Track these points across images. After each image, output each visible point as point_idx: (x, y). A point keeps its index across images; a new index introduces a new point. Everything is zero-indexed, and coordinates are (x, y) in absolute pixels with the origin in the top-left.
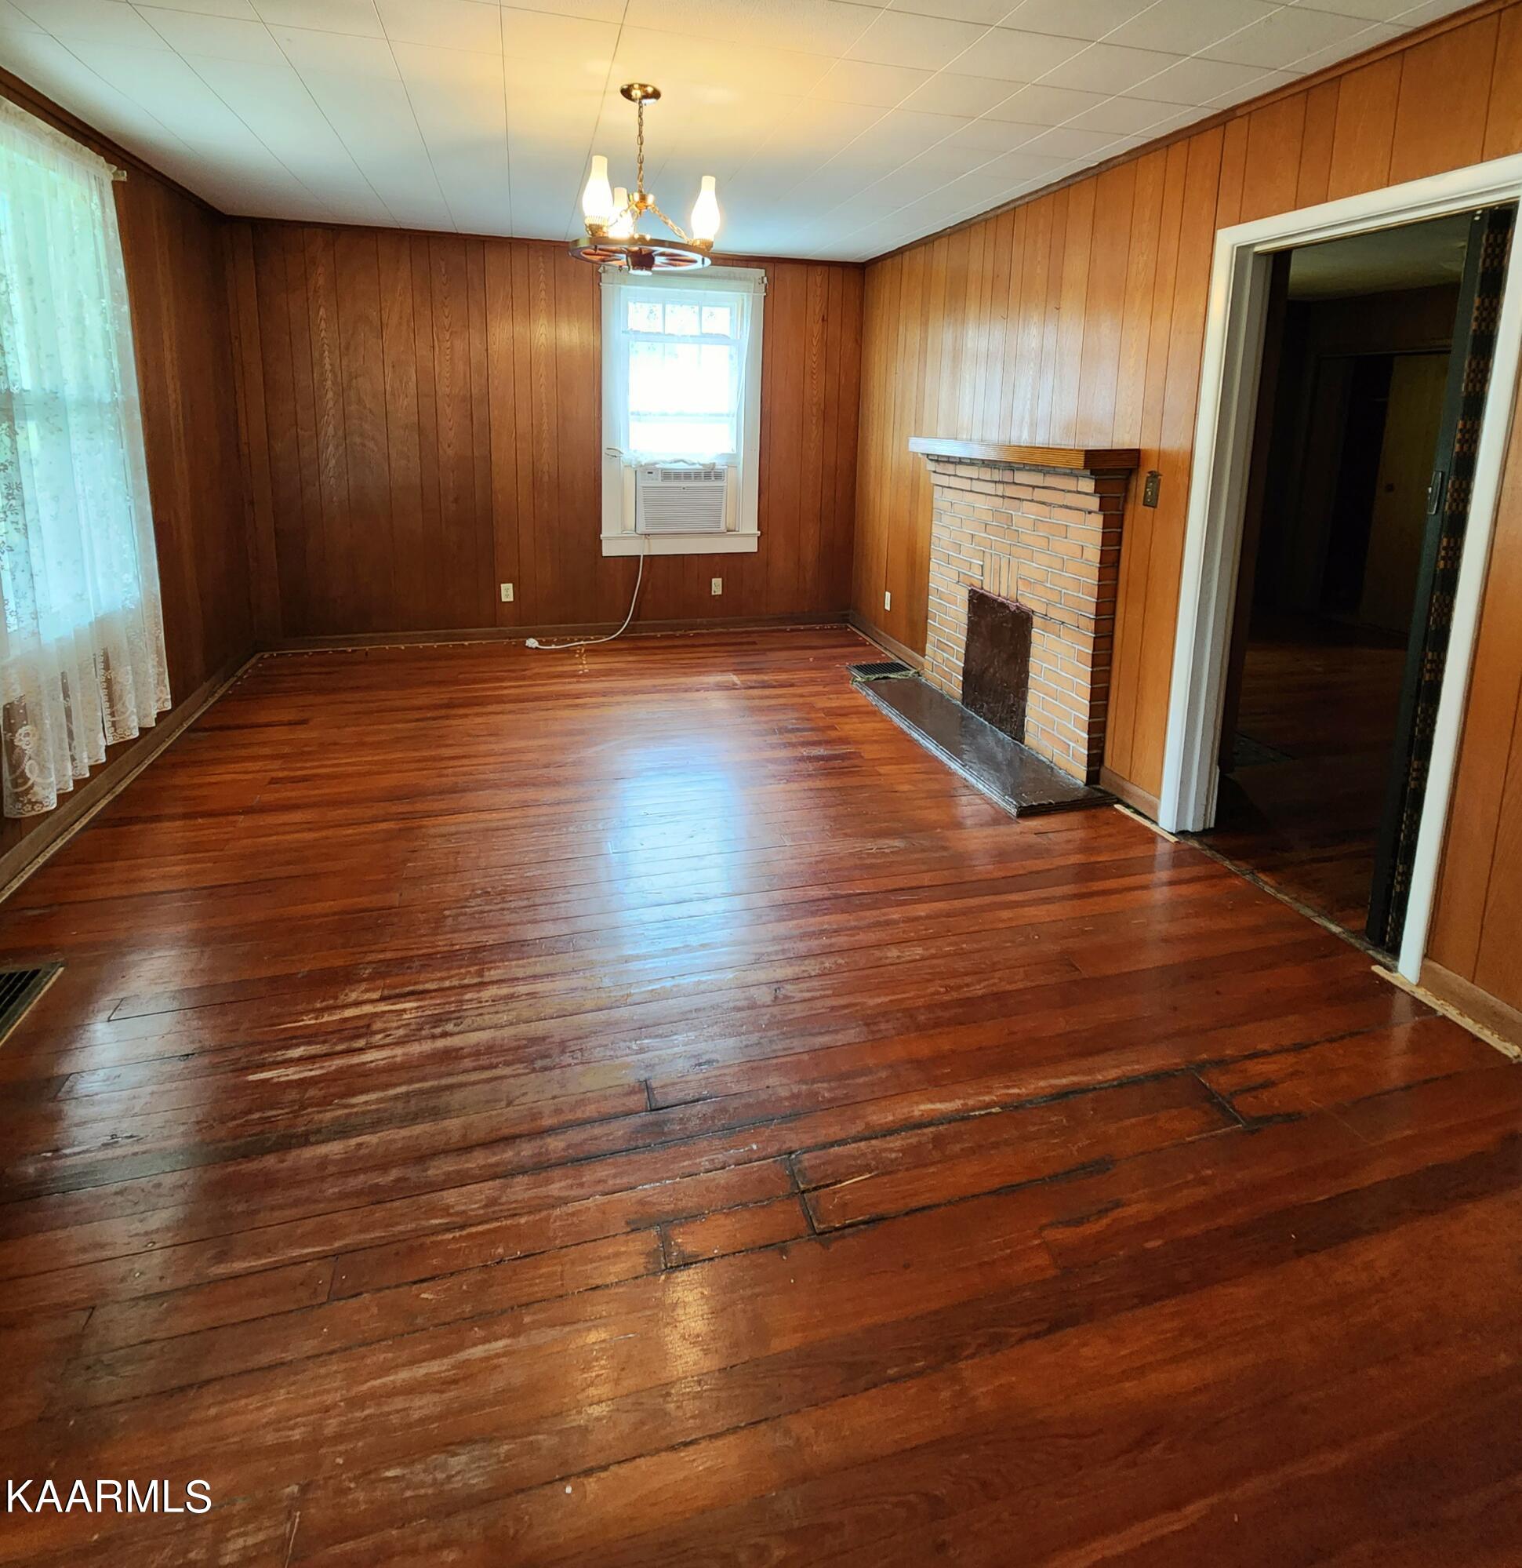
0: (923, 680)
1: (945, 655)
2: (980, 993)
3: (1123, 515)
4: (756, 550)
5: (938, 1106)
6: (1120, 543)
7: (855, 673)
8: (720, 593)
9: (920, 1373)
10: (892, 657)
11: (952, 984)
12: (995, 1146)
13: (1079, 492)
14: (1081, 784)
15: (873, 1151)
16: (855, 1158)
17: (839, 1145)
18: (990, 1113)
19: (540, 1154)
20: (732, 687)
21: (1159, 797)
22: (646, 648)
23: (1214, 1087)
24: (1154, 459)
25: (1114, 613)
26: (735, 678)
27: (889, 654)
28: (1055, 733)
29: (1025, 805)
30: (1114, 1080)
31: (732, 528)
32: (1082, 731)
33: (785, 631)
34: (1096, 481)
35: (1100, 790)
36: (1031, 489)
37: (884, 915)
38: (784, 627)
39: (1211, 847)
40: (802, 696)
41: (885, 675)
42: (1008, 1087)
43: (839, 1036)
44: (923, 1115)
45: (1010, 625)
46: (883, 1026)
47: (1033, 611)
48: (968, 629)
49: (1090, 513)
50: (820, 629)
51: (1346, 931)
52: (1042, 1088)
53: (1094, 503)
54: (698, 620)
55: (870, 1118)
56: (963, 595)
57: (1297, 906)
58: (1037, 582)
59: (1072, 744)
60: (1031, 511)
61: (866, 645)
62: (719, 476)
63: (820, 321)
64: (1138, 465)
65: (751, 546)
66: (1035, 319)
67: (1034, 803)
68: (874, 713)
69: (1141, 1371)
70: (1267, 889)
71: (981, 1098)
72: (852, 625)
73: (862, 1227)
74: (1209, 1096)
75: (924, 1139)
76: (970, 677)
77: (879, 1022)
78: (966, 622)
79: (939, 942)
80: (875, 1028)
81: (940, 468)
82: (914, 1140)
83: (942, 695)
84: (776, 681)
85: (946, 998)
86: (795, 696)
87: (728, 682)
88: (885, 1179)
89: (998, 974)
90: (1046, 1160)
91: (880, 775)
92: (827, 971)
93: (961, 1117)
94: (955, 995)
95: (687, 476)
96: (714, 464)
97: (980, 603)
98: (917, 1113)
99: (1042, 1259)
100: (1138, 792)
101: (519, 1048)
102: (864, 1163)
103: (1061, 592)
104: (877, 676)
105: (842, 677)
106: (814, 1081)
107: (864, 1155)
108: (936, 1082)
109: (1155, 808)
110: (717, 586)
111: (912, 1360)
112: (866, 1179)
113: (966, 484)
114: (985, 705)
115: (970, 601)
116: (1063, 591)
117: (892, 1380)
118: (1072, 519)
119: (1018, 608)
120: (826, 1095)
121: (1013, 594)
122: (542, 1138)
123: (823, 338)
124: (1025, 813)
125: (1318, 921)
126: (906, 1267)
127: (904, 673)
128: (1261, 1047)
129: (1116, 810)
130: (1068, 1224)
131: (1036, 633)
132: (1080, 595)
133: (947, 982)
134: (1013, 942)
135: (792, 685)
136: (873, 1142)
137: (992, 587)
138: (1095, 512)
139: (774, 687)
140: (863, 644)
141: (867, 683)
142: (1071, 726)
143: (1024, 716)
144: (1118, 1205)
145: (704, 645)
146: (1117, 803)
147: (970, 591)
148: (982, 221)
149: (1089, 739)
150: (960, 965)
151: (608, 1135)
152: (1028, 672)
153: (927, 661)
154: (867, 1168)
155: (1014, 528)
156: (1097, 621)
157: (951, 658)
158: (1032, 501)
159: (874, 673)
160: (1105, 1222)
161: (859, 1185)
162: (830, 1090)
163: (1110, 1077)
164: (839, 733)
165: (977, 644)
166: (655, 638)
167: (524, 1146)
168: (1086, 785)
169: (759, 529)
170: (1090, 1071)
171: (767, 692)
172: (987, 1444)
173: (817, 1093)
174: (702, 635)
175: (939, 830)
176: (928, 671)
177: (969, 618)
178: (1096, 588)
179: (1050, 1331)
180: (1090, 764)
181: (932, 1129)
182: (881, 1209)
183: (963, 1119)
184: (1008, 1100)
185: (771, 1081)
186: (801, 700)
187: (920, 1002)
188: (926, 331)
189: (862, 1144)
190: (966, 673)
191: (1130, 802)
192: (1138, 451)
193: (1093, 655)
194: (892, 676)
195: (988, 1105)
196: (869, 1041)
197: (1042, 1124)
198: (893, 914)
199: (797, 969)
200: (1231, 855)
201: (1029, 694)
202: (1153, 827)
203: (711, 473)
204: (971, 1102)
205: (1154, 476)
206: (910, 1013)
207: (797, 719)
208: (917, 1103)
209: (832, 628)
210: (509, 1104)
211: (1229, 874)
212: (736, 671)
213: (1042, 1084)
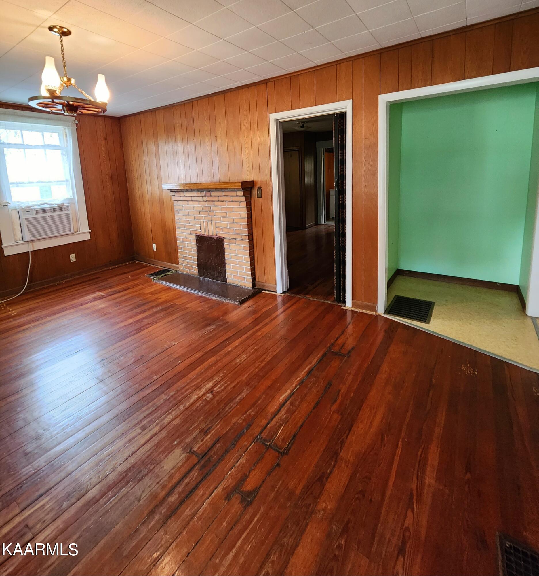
0: (179, 272)
1: (188, 261)
2: (270, 358)
3: (251, 201)
4: (90, 239)
5: (285, 395)
6: (251, 210)
7: (151, 277)
8: (75, 260)
9: (334, 465)
10: (161, 268)
11: (261, 360)
12: (305, 396)
13: (237, 196)
14: (251, 289)
15: (279, 419)
16: (275, 425)
17: (269, 424)
18: (298, 388)
19: (170, 507)
20: (102, 297)
21: (276, 284)
22: (44, 294)
23: (336, 351)
24: (259, 183)
25: (252, 233)
26: (101, 293)
27: (160, 267)
28: (238, 275)
29: (241, 300)
30: (316, 362)
31: (76, 230)
32: (249, 272)
33: (109, 269)
34: (243, 191)
35: (256, 288)
36: (218, 197)
37: (226, 350)
38: (108, 268)
39: (292, 293)
40: (136, 291)
41: (165, 274)
42: (296, 379)
43: (243, 394)
44: (283, 401)
45: (215, 244)
46: (253, 383)
47: (224, 238)
48: (197, 250)
49: (241, 202)
50: (124, 265)
51: (331, 302)
52: (304, 374)
53: (243, 199)
54: (66, 275)
55: (270, 411)
56: (193, 238)
57: (318, 300)
58: (224, 227)
59: (245, 277)
60: (218, 205)
61: (148, 266)
62: (66, 209)
63: (104, 140)
64: (254, 185)
65: (88, 237)
66: (207, 140)
67: (243, 299)
68: (169, 289)
69: (371, 424)
70: (310, 299)
71: (293, 386)
72: (137, 260)
73: (292, 442)
74: (336, 354)
75: (288, 406)
76: (200, 266)
77: (250, 382)
78: (196, 247)
79: (248, 351)
80: (251, 385)
81: (176, 194)
82: (286, 409)
83: (189, 275)
84: (121, 289)
85: (263, 365)
86: (134, 292)
87: (99, 296)
88: (288, 424)
89: (270, 351)
90: (318, 391)
91: (189, 308)
92: (223, 377)
93: (292, 394)
94: (264, 363)
95: (50, 210)
96: (63, 203)
97: (201, 240)
98: (281, 401)
99: (336, 416)
100: (269, 285)
101: (124, 477)
102: (279, 424)
103: (234, 229)
104: (162, 275)
105: (148, 280)
106: (246, 412)
107: (277, 422)
108: (279, 389)
109: (275, 288)
110: (73, 257)
111: (330, 464)
112: (283, 428)
113: (190, 199)
114: (209, 274)
115: (197, 239)
116: (235, 229)
117: (331, 473)
118: (236, 206)
119: (217, 238)
120: (253, 413)
121: (214, 234)
122: (166, 501)
123: (106, 147)
124: (242, 302)
125: (325, 302)
126: (311, 442)
127: (171, 272)
128: (337, 336)
129: (263, 293)
130: (334, 403)
131: (226, 245)
132: (241, 229)
133: (259, 360)
134: (267, 340)
135: (129, 289)
136: (277, 417)
137: (204, 233)
138: (243, 202)
139: (122, 291)
140: (146, 266)
141: (159, 279)
142: (244, 271)
143: (225, 273)
144: (339, 391)
145: (74, 285)
146: (263, 290)
147: (196, 236)
148: (178, 105)
149: (251, 273)
150: (259, 353)
151: (192, 479)
152: (225, 258)
153: (180, 266)
154: (281, 425)
155: (212, 211)
156: (249, 236)
157: (191, 261)
158: (219, 201)
159: (160, 275)
160: (340, 397)
161: (282, 432)
162: (253, 411)
163: (315, 362)
164: (162, 300)
165: (202, 254)
166: (44, 288)
167: (161, 509)
168: (253, 288)
169: (89, 229)
170: (310, 363)
171: (121, 294)
172: (360, 467)
173: (250, 415)
174: (69, 281)
175: (221, 318)
176: (181, 269)
177: (197, 245)
178: (247, 226)
179: (350, 430)
180: (252, 281)
181: (287, 403)
182: (293, 434)
183: (293, 394)
184: (299, 382)
185: (234, 421)
186: (137, 293)
187: (257, 370)
188: (158, 144)
189: (274, 420)
190: (199, 265)
191: (266, 289)
192: (253, 181)
193: (249, 247)
194: (167, 274)
195: (296, 387)
196: (252, 390)
197: (310, 383)
198: (229, 349)
199: (212, 382)
200: (298, 293)
201: (226, 265)
202: (276, 293)
203: (61, 208)
204: (291, 389)
205: (260, 188)
206: (256, 375)
207: (141, 300)
208: (279, 398)
209: (129, 264)
210: (139, 501)
211: (300, 299)
212: (99, 291)
213: (303, 373)
